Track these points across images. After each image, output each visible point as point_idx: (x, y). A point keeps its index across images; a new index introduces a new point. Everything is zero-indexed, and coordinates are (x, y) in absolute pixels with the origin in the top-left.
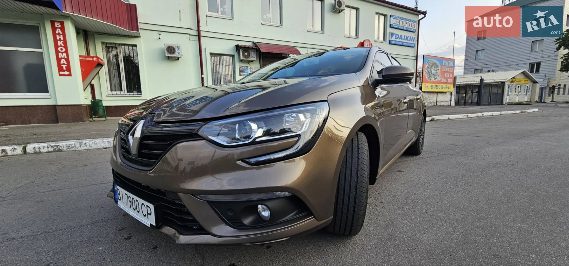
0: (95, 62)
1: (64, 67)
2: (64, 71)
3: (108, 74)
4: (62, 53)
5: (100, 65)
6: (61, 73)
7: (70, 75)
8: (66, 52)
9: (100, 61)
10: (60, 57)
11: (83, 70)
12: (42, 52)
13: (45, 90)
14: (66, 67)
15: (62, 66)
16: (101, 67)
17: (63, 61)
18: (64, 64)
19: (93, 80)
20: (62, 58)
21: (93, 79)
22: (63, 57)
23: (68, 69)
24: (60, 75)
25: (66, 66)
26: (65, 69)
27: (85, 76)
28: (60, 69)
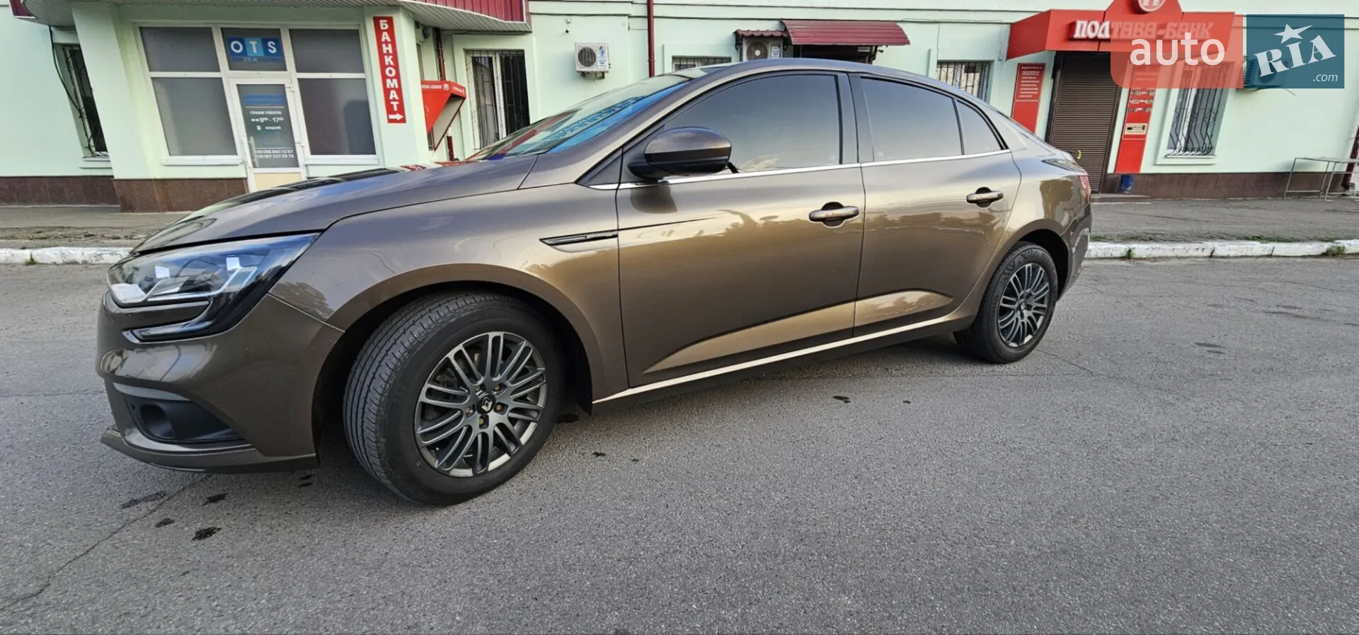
0: (446, 92)
1: (395, 104)
2: (394, 113)
3: (476, 114)
4: (391, 78)
5: (457, 98)
6: (392, 117)
7: (403, 121)
8: (398, 77)
9: (455, 91)
10: (388, 87)
11: (428, 110)
12: (364, 79)
13: (371, 150)
14: (397, 105)
15: (392, 103)
16: (461, 101)
17: (393, 95)
18: (394, 100)
19: (450, 128)
20: (391, 89)
21: (449, 125)
22: (392, 86)
23: (401, 110)
24: (391, 121)
25: (397, 103)
26: (395, 109)
27: (431, 120)
28: (390, 110)
